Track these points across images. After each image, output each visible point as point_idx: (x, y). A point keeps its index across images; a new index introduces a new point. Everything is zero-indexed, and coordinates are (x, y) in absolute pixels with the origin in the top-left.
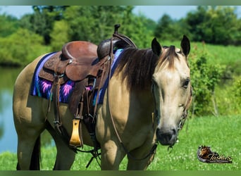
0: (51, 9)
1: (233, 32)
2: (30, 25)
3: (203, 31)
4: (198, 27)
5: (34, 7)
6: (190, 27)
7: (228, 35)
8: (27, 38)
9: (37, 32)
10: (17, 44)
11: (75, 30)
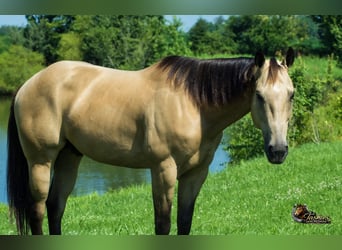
0: (50, 18)
1: (290, 38)
2: (24, 40)
3: (252, 39)
4: (245, 34)
5: (27, 17)
6: (234, 35)
7: (284, 43)
8: (22, 57)
9: (34, 49)
10: (10, 66)
11: (91, 45)
